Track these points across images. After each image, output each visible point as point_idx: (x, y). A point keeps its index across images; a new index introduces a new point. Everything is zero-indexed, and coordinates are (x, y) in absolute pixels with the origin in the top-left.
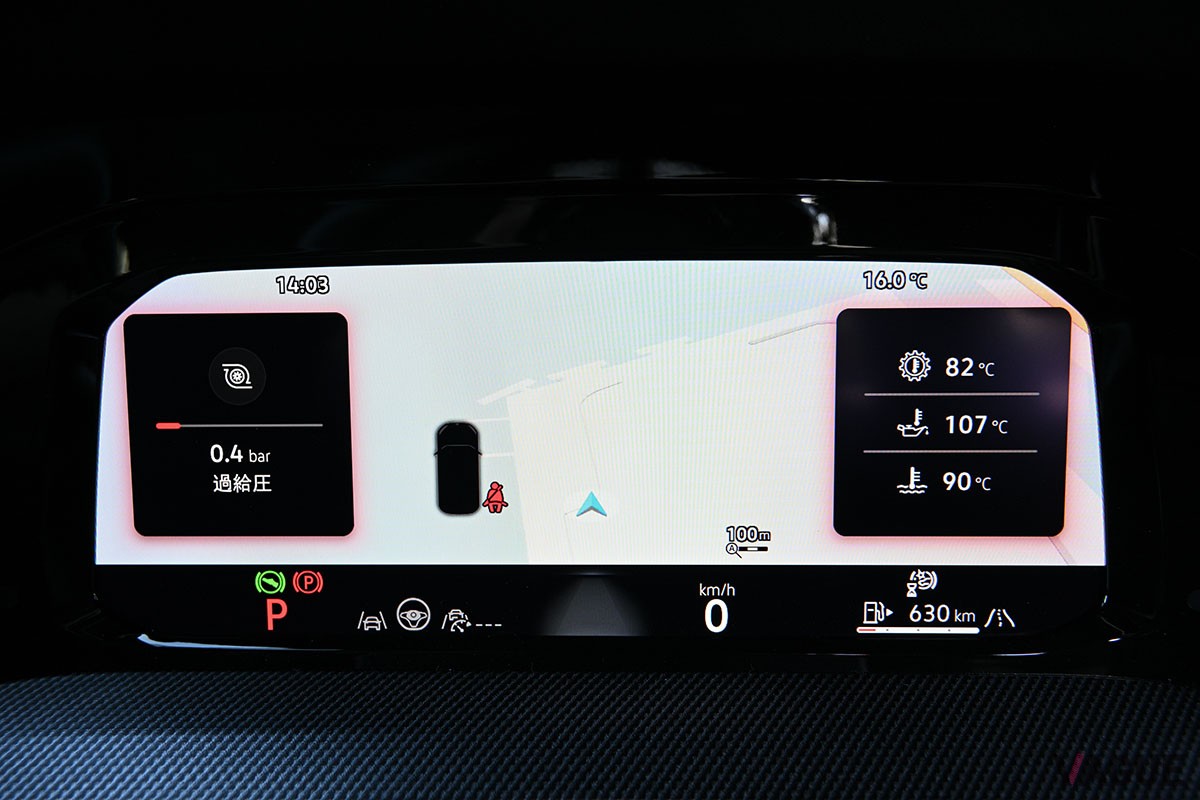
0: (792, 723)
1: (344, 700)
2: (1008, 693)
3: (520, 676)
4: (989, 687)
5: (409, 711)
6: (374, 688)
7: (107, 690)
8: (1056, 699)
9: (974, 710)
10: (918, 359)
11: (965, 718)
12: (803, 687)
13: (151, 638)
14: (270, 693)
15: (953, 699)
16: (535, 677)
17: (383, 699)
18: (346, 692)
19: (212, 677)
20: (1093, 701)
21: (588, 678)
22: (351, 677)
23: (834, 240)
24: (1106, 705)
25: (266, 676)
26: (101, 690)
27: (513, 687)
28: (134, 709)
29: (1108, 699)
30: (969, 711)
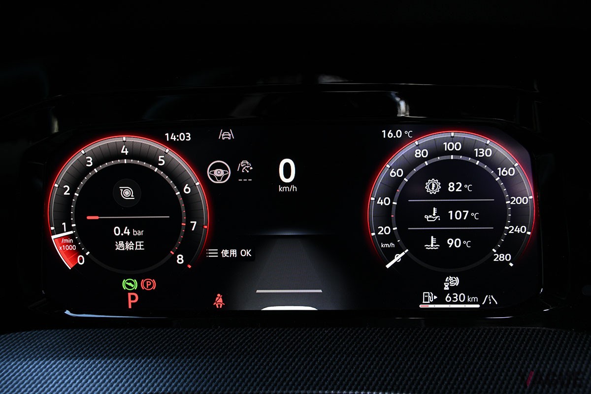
0: (388, 352)
1: (167, 342)
2: (494, 336)
3: (254, 330)
4: (484, 334)
5: (199, 348)
6: (182, 336)
7: (49, 338)
8: (518, 339)
9: (478, 345)
10: (434, 183)
11: (473, 349)
12: (393, 334)
13: (71, 312)
14: (130, 339)
15: (467, 340)
16: (261, 330)
17: (186, 342)
18: (167, 339)
19: (101, 332)
20: (536, 340)
21: (287, 331)
22: (170, 331)
23: (408, 114)
24: (542, 342)
25: (128, 331)
26: (46, 338)
27: (250, 336)
28: (63, 347)
29: (543, 339)
30: (475, 346)
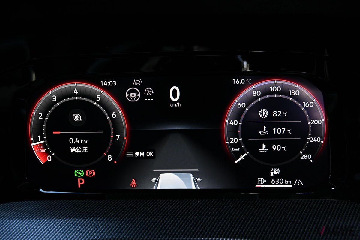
0: (236, 214)
1: (102, 209)
2: (301, 205)
3: (155, 201)
4: (295, 203)
5: (121, 212)
6: (111, 205)
7: (30, 206)
8: (315, 207)
9: (291, 210)
10: (265, 111)
11: (288, 212)
12: (239, 203)
13: (43, 190)
14: (79, 207)
15: (285, 207)
16: (159, 201)
17: (113, 208)
18: (102, 206)
19: (62, 202)
20: (326, 207)
21: (175, 201)
22: (104, 202)
23: (249, 69)
24: (330, 208)
25: (78, 202)
26: (28, 206)
27: (152, 204)
28: (38, 212)
29: (331, 206)
30: (289, 210)
